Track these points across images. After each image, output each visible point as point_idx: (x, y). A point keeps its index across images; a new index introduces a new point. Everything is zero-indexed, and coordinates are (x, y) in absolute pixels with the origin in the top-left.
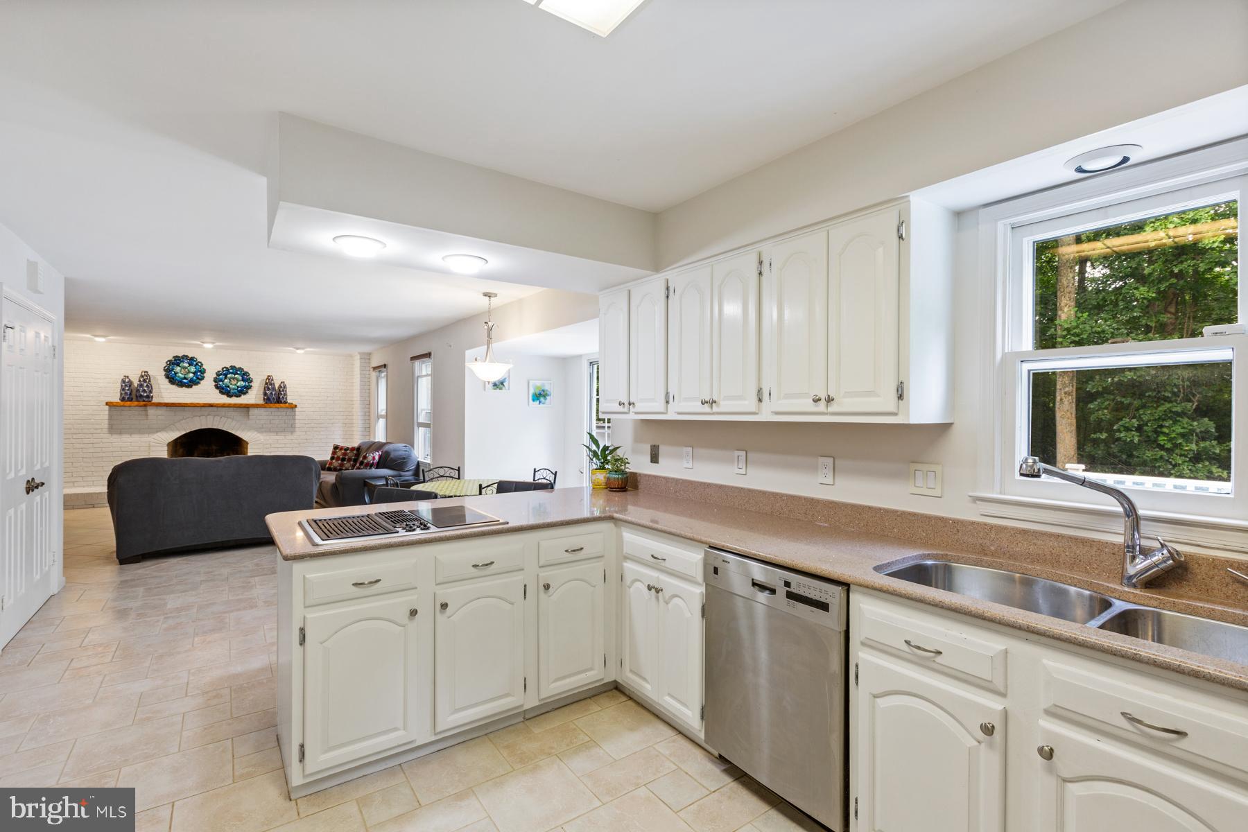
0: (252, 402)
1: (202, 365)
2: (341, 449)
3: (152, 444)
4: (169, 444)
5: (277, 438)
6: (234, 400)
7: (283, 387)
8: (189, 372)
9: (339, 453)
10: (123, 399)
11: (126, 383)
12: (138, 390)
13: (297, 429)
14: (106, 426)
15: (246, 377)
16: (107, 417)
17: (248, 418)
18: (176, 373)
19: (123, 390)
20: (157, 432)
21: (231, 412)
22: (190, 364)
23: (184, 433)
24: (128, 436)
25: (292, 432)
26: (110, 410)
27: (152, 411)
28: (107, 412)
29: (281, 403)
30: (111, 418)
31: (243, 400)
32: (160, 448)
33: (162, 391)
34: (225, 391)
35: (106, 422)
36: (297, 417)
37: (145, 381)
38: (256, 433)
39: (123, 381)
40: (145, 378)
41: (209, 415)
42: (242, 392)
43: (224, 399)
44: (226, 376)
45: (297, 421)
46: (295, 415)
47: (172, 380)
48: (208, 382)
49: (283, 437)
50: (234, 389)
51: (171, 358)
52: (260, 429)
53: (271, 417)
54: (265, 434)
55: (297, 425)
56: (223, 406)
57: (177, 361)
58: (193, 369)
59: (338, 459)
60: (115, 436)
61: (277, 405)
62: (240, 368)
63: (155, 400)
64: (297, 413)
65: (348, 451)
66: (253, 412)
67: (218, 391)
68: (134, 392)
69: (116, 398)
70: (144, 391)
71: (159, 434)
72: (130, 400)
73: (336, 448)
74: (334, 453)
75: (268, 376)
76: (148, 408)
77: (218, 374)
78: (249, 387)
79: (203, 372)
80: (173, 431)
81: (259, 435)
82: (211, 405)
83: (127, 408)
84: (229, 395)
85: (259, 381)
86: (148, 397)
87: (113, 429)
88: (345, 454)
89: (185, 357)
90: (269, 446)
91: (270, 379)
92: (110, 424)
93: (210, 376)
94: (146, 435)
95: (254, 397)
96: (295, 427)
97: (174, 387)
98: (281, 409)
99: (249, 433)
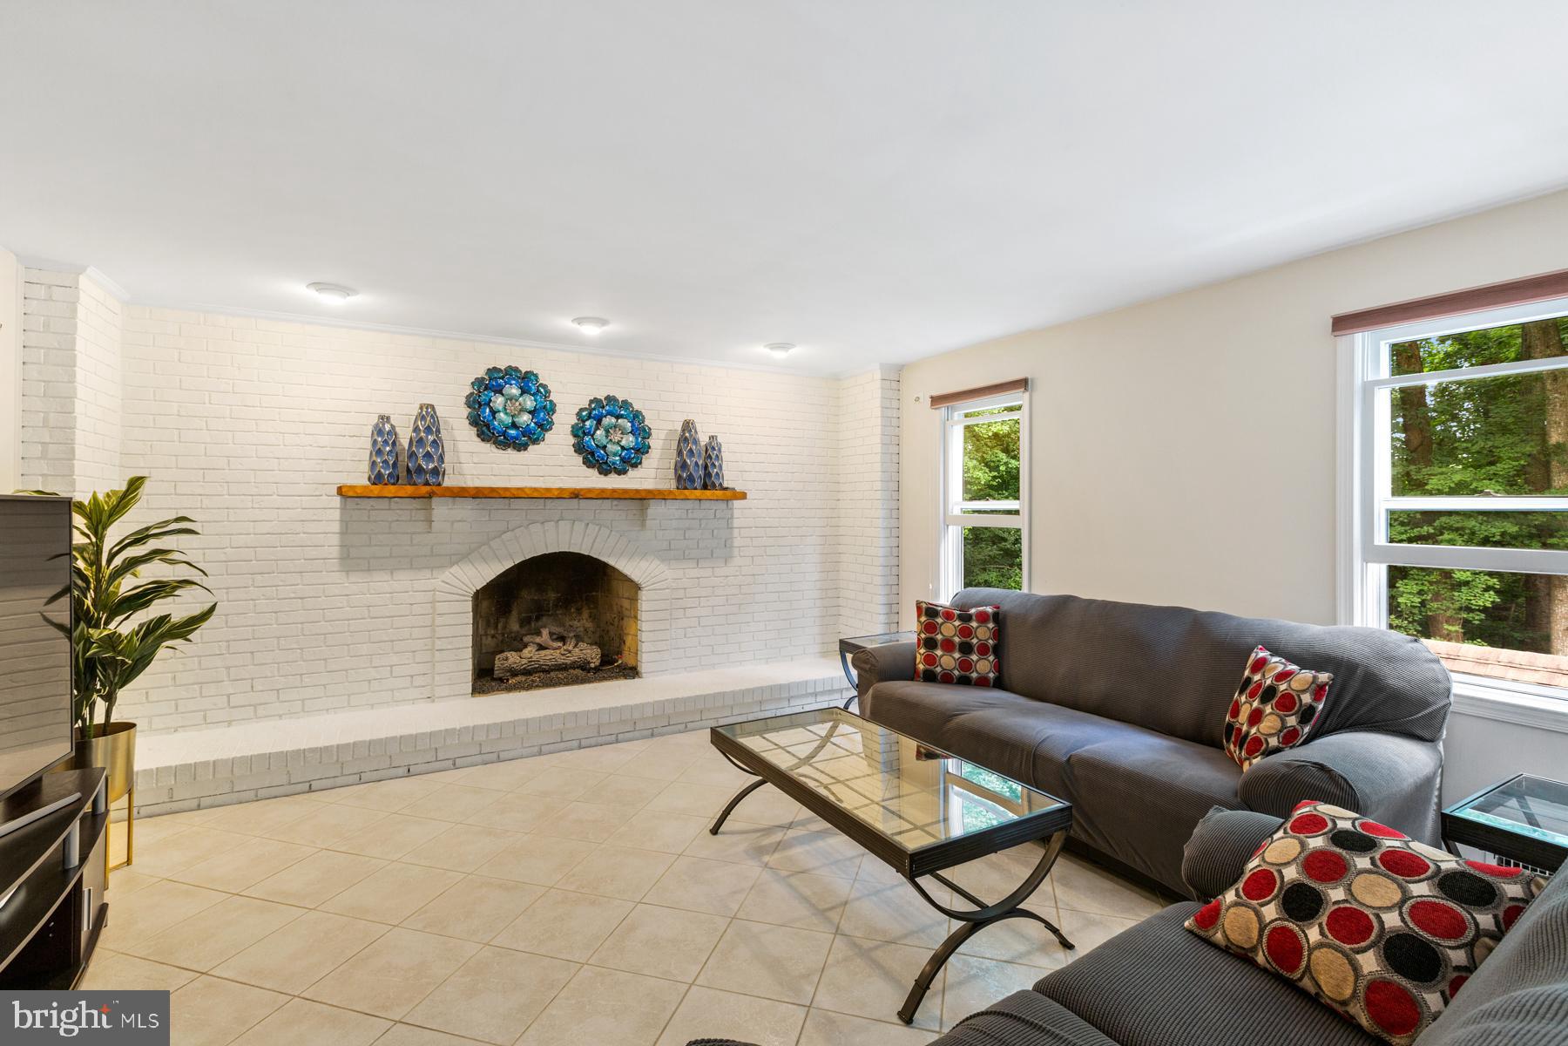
0: (649, 485)
1: (548, 392)
3: (439, 596)
4: (476, 594)
5: (694, 573)
6: (613, 482)
7: (712, 453)
8: (520, 409)
9: (949, 630)
10: (377, 479)
11: (383, 433)
12: (412, 455)
13: (736, 552)
14: (335, 552)
15: (637, 423)
16: (336, 527)
17: (643, 525)
18: (494, 412)
19: (379, 452)
20: (452, 564)
21: (607, 510)
22: (524, 392)
23: (509, 565)
24: (387, 577)
25: (727, 558)
26: (343, 509)
27: (442, 510)
28: (337, 514)
29: (712, 486)
30: (345, 524)
31: (633, 480)
33: (463, 458)
34: (593, 458)
35: (335, 540)
36: (736, 523)
37: (428, 430)
38: (657, 562)
39: (379, 431)
40: (428, 420)
41: (564, 518)
42: (632, 459)
43: (592, 479)
44: (597, 420)
45: (736, 532)
46: (732, 518)
47: (485, 429)
48: (560, 438)
50: (614, 454)
51: (481, 373)
52: (670, 553)
53: (687, 524)
54: (673, 564)
55: (737, 543)
56: (591, 495)
57: (492, 382)
58: (529, 402)
59: (948, 646)
60: (354, 577)
62: (627, 401)
63: (448, 482)
64: (737, 512)
66: (656, 509)
67: (580, 459)
68: (404, 458)
69: (359, 477)
70: (428, 456)
71: (455, 569)
72: (394, 478)
73: (931, 612)
74: (927, 627)
75: (685, 421)
76: (434, 501)
77: (583, 415)
78: (643, 450)
79: (551, 409)
80: (487, 559)
81: (661, 567)
83: (384, 503)
84: (605, 468)
85: (662, 436)
86: (435, 472)
87: (353, 558)
89: (511, 372)
90: (681, 594)
91: (688, 426)
92: (343, 546)
93: (564, 419)
94: (427, 573)
95: (652, 474)
96: (732, 547)
97: (488, 448)
98: (706, 504)
99: (644, 564)
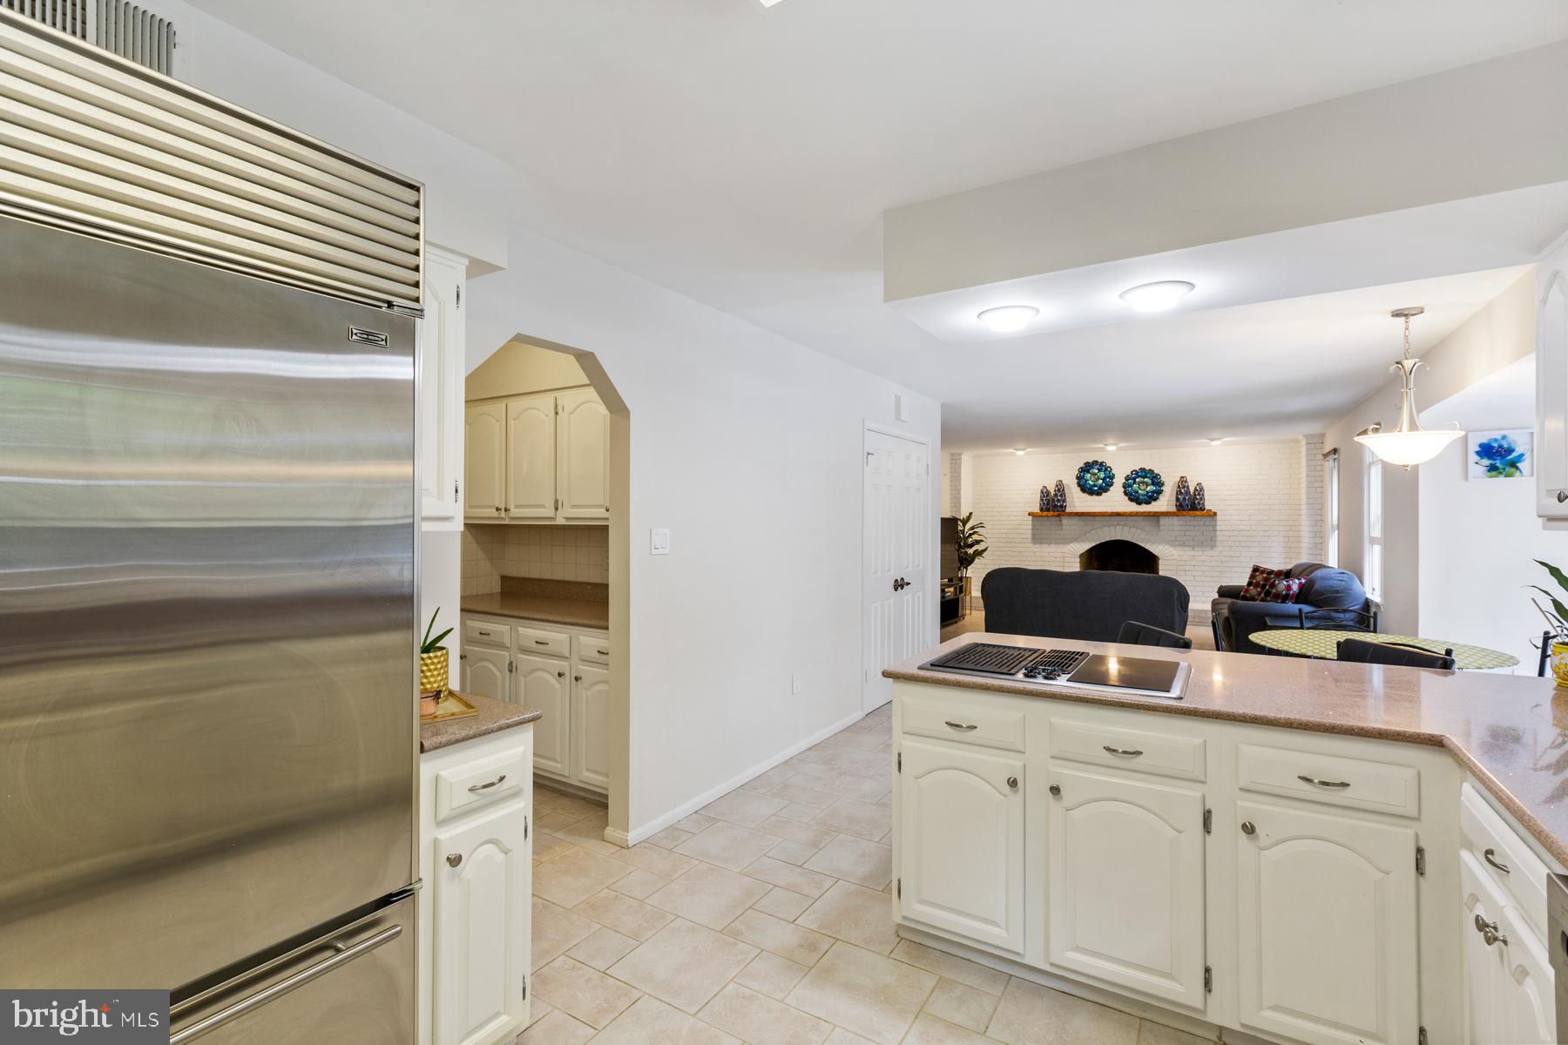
0: (1163, 509)
1: (1111, 469)
2: (1263, 572)
3: (1066, 555)
4: (1081, 556)
5: (1192, 553)
6: (1144, 508)
7: (1200, 490)
8: (1098, 478)
9: (1259, 578)
10: (1042, 510)
11: (1045, 493)
12: (1054, 500)
13: (1218, 543)
14: (1030, 536)
15: (1156, 481)
16: (1030, 527)
17: (1159, 526)
18: (1086, 481)
19: (1042, 500)
20: (1071, 542)
21: (1140, 521)
22: (1100, 470)
23: (1094, 544)
24: (1047, 546)
25: (1213, 547)
26: (1033, 521)
27: (1065, 521)
28: (1030, 522)
29: (1197, 510)
30: (1033, 525)
31: (1153, 507)
32: (1073, 560)
33: (1075, 500)
34: (1134, 498)
35: (1030, 532)
36: (1218, 528)
37: (1059, 490)
38: (1167, 547)
39: (1042, 492)
40: (1060, 488)
41: (1118, 525)
42: (1152, 498)
43: (1133, 507)
44: (1134, 479)
45: (1218, 533)
46: (1215, 525)
47: (1085, 488)
48: (1117, 488)
49: (1201, 553)
50: (1144, 495)
51: (1082, 465)
52: (1173, 543)
53: (1186, 528)
54: (1178, 548)
55: (1218, 538)
56: (1131, 515)
57: (1087, 468)
58: (1102, 475)
59: (1257, 585)
60: (1037, 546)
61: (1191, 512)
62: (1150, 470)
63: (1068, 510)
64: (1218, 523)
65: (1272, 576)
66: (1164, 521)
67: (1127, 498)
68: (1051, 502)
69: (1037, 510)
70: (1058, 500)
71: (1071, 545)
72: (1048, 510)
73: (1256, 570)
74: (1252, 577)
75: (1182, 477)
76: (1063, 518)
77: (1127, 478)
78: (1160, 492)
79: (1112, 477)
80: (1084, 541)
81: (1171, 549)
82: (1118, 514)
83: (1046, 519)
84: (1139, 503)
85: (1171, 485)
86: (1061, 506)
87: (1037, 539)
88: (1266, 580)
89: (1095, 462)
90: (1183, 563)
91: (1183, 480)
92: (1033, 534)
93: (1119, 481)
94: (1061, 546)
95: (1165, 503)
96: (1215, 541)
97: (1085, 495)
98: (1197, 518)
99: (1160, 547)
